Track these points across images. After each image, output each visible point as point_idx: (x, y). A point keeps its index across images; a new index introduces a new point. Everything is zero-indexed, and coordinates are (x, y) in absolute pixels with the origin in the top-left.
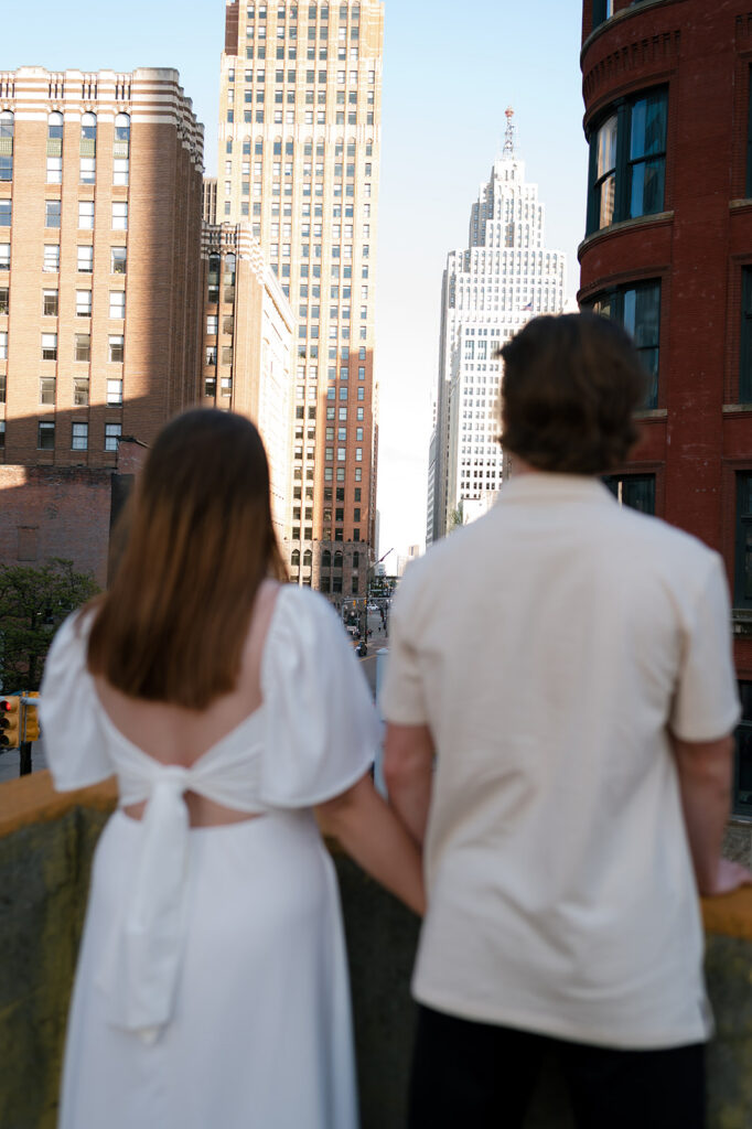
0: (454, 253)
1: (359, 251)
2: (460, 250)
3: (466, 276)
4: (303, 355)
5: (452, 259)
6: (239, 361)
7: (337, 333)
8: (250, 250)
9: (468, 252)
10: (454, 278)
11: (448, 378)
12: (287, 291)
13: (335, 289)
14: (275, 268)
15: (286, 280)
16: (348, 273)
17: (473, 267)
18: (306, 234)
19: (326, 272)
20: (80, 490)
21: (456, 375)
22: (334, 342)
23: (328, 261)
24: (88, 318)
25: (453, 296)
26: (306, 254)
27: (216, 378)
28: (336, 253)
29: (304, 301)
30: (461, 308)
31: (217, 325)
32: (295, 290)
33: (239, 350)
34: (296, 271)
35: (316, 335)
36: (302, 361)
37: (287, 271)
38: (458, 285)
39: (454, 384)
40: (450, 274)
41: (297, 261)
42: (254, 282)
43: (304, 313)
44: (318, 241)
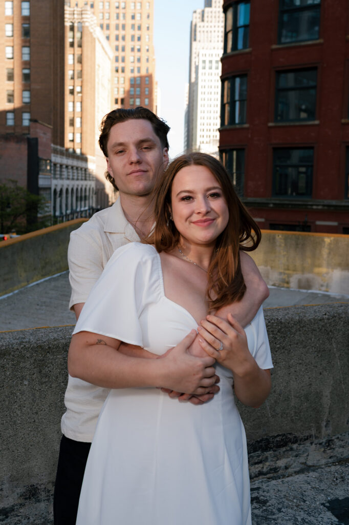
0: (195, 12)
1: (145, 16)
2: (199, 11)
3: (202, 24)
4: (117, 71)
5: (195, 15)
6: (85, 77)
7: (134, 59)
8: (89, 20)
9: (203, 12)
10: (196, 25)
11: (193, 80)
12: (108, 38)
13: (133, 37)
14: (102, 26)
15: (107, 32)
16: (139, 28)
17: (206, 19)
18: (118, 8)
19: (128, 27)
20: (12, 146)
21: (197, 78)
22: (133, 64)
23: (129, 22)
24: (12, 60)
25: (195, 35)
26: (118, 17)
27: (74, 86)
28: (133, 17)
29: (117, 43)
30: (200, 41)
31: (74, 59)
32: (113, 38)
33: (85, 72)
34: (112, 27)
35: (123, 60)
36: (117, 74)
37: (108, 27)
38: (198, 29)
39: (196, 83)
40: (194, 24)
41: (113, 22)
42: (92, 36)
43: (117, 49)
44: (124, 11)
